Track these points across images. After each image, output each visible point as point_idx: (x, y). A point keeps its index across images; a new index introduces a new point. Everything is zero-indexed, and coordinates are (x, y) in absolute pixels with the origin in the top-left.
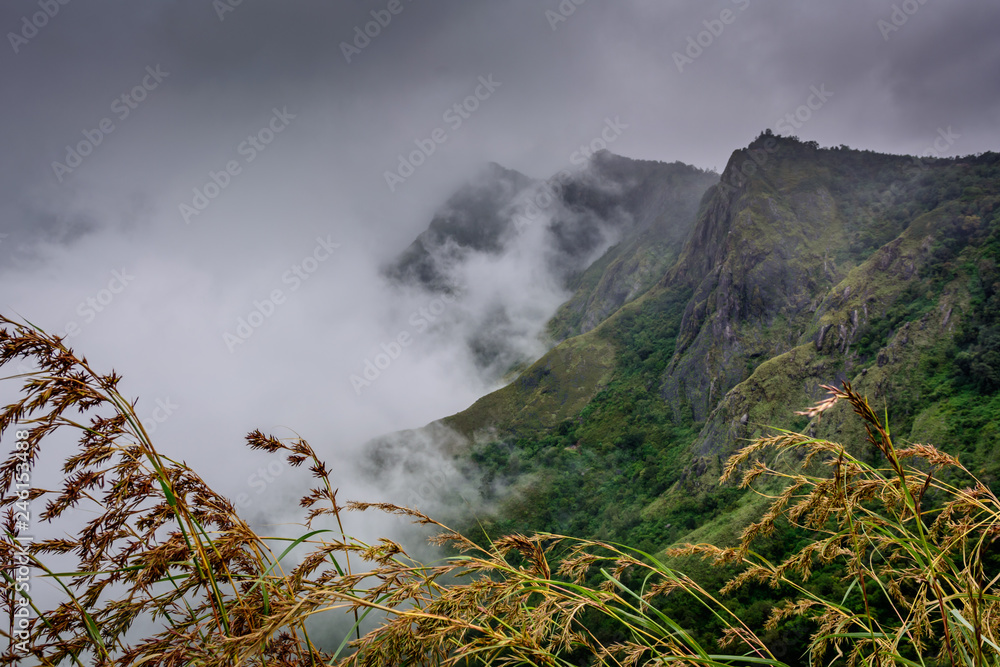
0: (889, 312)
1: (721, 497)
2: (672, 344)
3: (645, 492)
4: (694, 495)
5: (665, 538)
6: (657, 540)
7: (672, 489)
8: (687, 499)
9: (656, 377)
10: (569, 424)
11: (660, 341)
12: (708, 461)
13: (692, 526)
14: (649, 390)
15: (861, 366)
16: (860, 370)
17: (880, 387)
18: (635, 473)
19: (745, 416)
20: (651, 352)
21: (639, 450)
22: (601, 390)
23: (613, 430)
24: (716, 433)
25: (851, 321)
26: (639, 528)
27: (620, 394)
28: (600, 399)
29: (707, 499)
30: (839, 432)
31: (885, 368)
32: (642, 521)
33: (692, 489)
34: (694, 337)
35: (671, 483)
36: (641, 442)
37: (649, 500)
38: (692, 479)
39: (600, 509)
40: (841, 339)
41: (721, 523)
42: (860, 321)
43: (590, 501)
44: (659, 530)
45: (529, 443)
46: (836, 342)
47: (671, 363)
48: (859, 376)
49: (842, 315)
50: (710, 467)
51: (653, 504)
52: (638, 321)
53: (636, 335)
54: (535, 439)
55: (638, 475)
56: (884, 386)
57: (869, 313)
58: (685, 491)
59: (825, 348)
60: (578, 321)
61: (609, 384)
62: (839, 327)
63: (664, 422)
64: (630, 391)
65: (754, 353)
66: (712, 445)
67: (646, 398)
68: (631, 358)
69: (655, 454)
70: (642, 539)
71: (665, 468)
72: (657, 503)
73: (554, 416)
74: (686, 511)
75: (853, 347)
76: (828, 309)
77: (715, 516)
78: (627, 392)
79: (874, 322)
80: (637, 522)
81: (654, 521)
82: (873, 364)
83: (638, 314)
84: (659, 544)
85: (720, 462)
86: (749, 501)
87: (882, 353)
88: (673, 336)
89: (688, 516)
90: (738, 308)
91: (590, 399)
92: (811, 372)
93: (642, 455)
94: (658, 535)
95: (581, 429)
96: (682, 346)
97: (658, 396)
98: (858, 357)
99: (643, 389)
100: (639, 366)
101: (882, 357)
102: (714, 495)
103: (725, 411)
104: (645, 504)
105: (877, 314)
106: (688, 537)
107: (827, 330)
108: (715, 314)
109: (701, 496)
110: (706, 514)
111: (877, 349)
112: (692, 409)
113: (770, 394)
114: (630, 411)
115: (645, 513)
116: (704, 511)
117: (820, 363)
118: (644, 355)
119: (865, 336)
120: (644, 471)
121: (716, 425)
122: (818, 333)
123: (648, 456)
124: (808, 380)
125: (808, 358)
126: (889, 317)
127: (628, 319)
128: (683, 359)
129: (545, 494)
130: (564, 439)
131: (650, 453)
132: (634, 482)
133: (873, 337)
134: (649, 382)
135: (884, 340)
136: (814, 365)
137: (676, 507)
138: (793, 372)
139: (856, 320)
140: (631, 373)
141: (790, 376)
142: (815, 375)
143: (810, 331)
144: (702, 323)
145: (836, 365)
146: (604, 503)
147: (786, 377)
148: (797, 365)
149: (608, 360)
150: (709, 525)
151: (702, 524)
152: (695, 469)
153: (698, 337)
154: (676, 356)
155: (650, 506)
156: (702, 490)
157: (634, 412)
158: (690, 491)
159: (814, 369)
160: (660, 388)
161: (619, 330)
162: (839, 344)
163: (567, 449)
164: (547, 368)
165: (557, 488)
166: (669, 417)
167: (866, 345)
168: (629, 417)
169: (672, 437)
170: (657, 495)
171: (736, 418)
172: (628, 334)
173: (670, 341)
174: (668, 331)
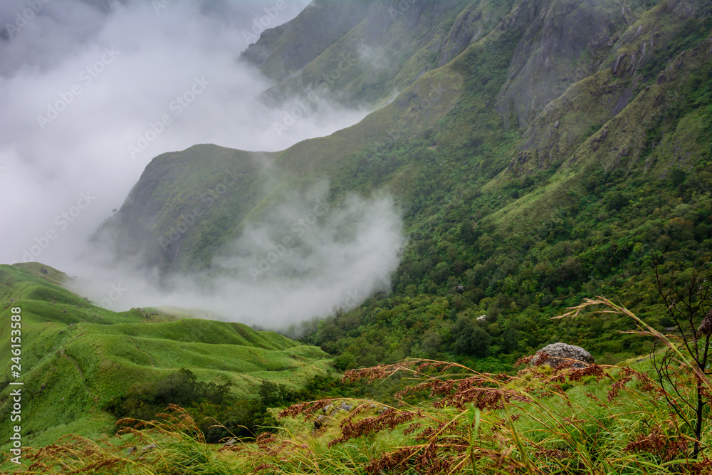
0: (669, 44)
1: (537, 177)
2: (505, 73)
3: (483, 176)
4: (518, 177)
5: (498, 205)
6: (492, 206)
7: (502, 174)
8: (513, 179)
9: (493, 97)
10: (430, 132)
11: (497, 71)
12: (529, 154)
13: (516, 196)
14: (487, 106)
15: (645, 84)
16: (644, 88)
17: (657, 99)
18: (476, 164)
19: (557, 122)
20: (489, 79)
21: (479, 148)
22: (453, 107)
23: (461, 135)
24: (536, 135)
25: (640, 51)
26: (480, 199)
27: (466, 110)
28: (453, 114)
29: (528, 179)
30: (625, 131)
31: (662, 85)
32: (482, 194)
33: (516, 172)
34: (521, 68)
35: (502, 169)
36: (481, 143)
37: (487, 181)
38: (517, 166)
39: (452, 188)
40: (632, 66)
41: (538, 194)
42: (647, 52)
43: (445, 182)
44: (494, 200)
45: (403, 145)
46: (627, 67)
47: (504, 86)
48: (643, 92)
49: (634, 47)
50: (530, 158)
51: (489, 183)
52: (481, 57)
53: (479, 67)
54: (407, 142)
55: (478, 165)
56: (660, 98)
57: (654, 45)
58: (512, 174)
59: (619, 72)
60: (435, 59)
61: (459, 103)
62: (631, 56)
63: (497, 129)
64: (474, 107)
65: (564, 78)
66: (532, 142)
67: (485, 112)
68: (475, 84)
69: (491, 151)
70: (482, 206)
71: (497, 160)
72: (492, 183)
73: (420, 126)
74: (512, 187)
75: (640, 71)
76: (624, 43)
77: (532, 190)
78: (471, 108)
79: (657, 52)
80: (479, 195)
81: (490, 194)
82: (654, 83)
83: (481, 51)
84: (493, 208)
85: (537, 154)
86: (557, 179)
87: (662, 74)
88: (505, 67)
89: (514, 190)
90: (555, 45)
91: (445, 113)
92: (607, 90)
93: (481, 151)
94: (493, 203)
95: (439, 134)
96: (513, 74)
97: (494, 110)
98: (642, 78)
99: (484, 106)
100: (481, 90)
101: (662, 77)
102: (532, 176)
103: (544, 119)
104: (483, 183)
105: (660, 46)
106: (515, 203)
107: (622, 59)
108: (539, 49)
109: (523, 177)
110: (526, 189)
111: (658, 72)
112: (518, 119)
113: (576, 106)
114: (474, 122)
115: (484, 189)
116: (525, 187)
117: (614, 83)
118: (485, 82)
119: (649, 63)
120: (483, 161)
121: (536, 129)
122: (615, 62)
123: (486, 152)
124: (605, 95)
125: (606, 80)
126: (669, 48)
127: (472, 56)
128: (514, 84)
129: (415, 179)
130: (427, 141)
131: (486, 150)
132: (476, 169)
133: (655, 63)
134: (488, 101)
135: (663, 65)
136: (610, 85)
137: (506, 184)
138: (594, 90)
139: (644, 50)
140: (475, 95)
141: (591, 93)
142: (610, 92)
143: (610, 60)
144: (528, 57)
145: (626, 84)
146: (455, 184)
147: (589, 94)
148: (598, 85)
149: (458, 86)
150: (529, 195)
151: (523, 195)
152: (520, 159)
153: (525, 68)
154: (508, 81)
155: (487, 185)
156: (524, 173)
157: (476, 122)
158: (516, 173)
159: (609, 87)
160: (495, 105)
161: (467, 64)
162: (630, 69)
163: (429, 148)
164: (416, 92)
165: (423, 175)
166: (501, 125)
167: (649, 69)
168: (473, 125)
169: (503, 139)
170: (492, 177)
171: (551, 124)
172: (473, 66)
173: (503, 71)
174: (502, 64)
